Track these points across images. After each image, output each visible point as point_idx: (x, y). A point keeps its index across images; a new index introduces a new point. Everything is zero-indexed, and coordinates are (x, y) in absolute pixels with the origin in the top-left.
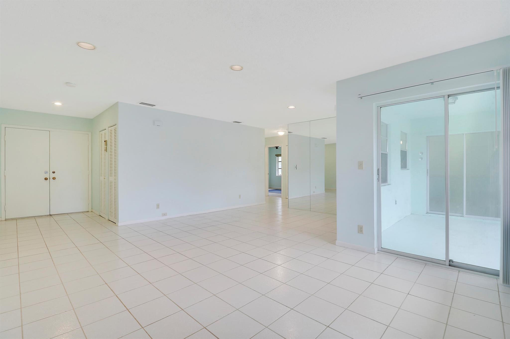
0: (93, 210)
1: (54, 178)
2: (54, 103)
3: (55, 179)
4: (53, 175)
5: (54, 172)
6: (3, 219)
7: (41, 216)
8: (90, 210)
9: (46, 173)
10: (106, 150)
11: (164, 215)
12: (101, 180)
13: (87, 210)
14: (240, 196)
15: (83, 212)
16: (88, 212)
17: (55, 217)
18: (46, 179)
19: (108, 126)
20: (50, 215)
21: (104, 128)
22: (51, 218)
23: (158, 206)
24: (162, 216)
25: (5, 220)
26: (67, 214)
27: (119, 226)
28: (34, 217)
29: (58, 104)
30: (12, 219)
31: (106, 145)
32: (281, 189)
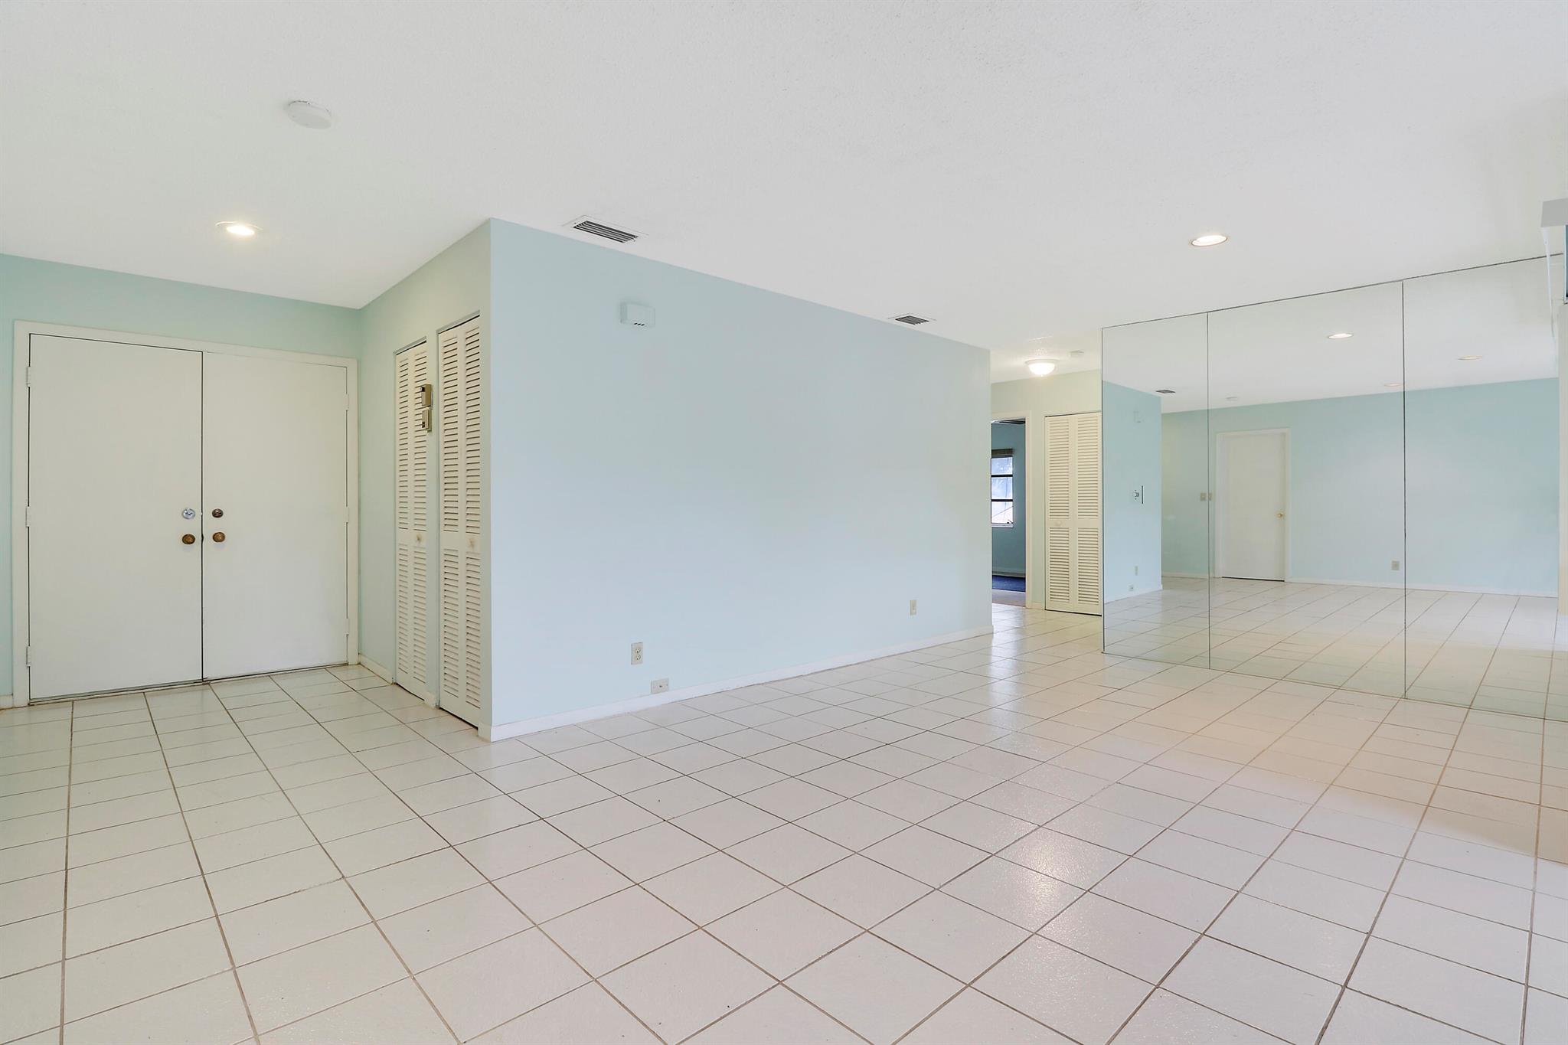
0: (363, 660)
1: (219, 538)
2: (222, 227)
3: (221, 541)
4: (213, 526)
5: (218, 514)
6: (22, 699)
7: (170, 687)
8: (353, 660)
9: (188, 514)
10: (427, 425)
11: (660, 687)
12: (400, 544)
13: (343, 660)
14: (913, 605)
15: (326, 667)
16: (346, 664)
17: (221, 690)
18: (188, 540)
19: (438, 328)
20: (205, 682)
21: (418, 337)
22: (209, 694)
23: (637, 653)
24: (652, 693)
25: (29, 704)
26: (269, 675)
27: (492, 741)
28: (143, 690)
29: (240, 230)
30: (57, 701)
31: (429, 403)
32: (1025, 575)
